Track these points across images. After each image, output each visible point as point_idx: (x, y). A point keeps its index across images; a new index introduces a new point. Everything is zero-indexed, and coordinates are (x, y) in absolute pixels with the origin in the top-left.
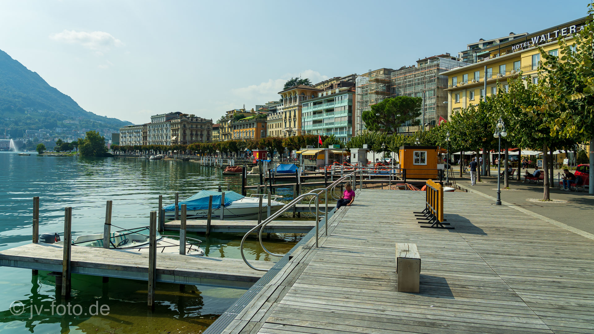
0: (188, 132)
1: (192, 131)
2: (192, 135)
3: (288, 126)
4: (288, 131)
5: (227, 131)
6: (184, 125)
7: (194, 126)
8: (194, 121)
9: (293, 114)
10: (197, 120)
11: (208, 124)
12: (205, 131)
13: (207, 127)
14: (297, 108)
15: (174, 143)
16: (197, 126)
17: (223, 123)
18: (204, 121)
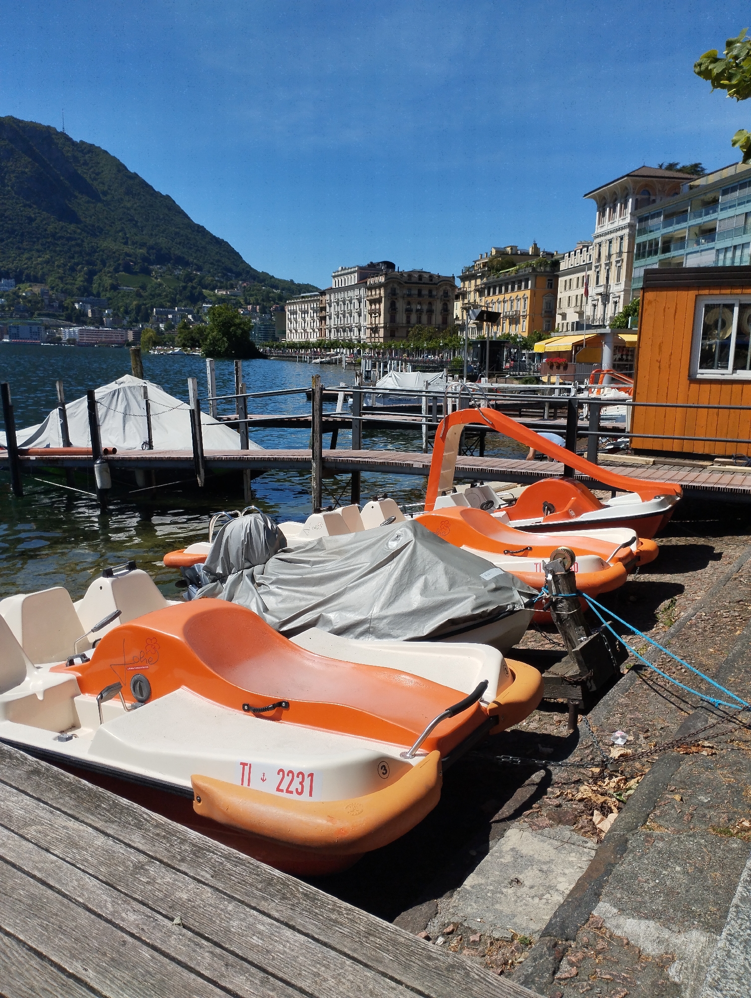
0: (401, 306)
1: (409, 304)
2: (409, 311)
3: (602, 281)
4: (601, 294)
5: (472, 299)
6: (393, 290)
7: (415, 292)
8: (413, 280)
9: (615, 248)
10: (420, 277)
11: (444, 287)
12: (438, 301)
13: (441, 293)
14: (626, 231)
15: (371, 329)
16: (420, 291)
17: (467, 283)
18: (435, 280)
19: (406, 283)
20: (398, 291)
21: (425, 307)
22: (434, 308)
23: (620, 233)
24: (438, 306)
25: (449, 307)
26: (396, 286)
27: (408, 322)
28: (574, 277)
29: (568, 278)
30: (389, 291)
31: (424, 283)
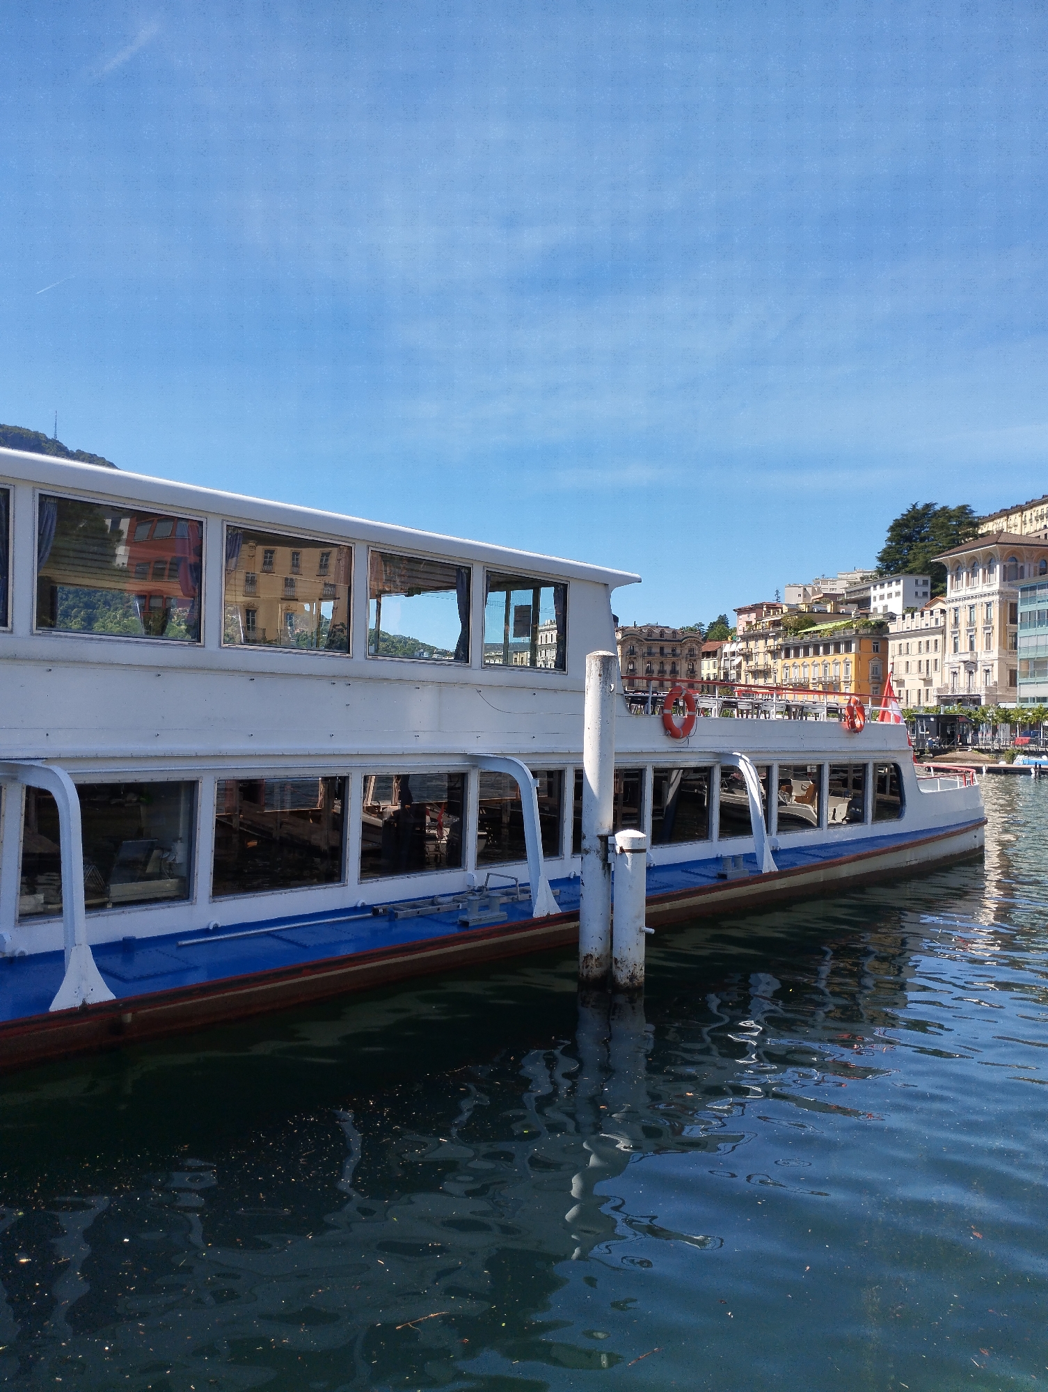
1: (649, 665)
2: (649, 673)
4: (963, 662)
5: (761, 662)
6: (632, 648)
7: (656, 650)
8: (654, 637)
9: (980, 615)
10: (662, 634)
11: (689, 645)
12: (684, 661)
13: (687, 652)
14: (997, 598)
16: (662, 649)
18: (679, 637)
19: (647, 640)
20: (636, 649)
21: (668, 668)
22: (678, 668)
23: (987, 599)
24: (683, 667)
25: (696, 668)
26: (634, 642)
28: (914, 642)
29: (903, 641)
30: (626, 650)
31: (666, 640)
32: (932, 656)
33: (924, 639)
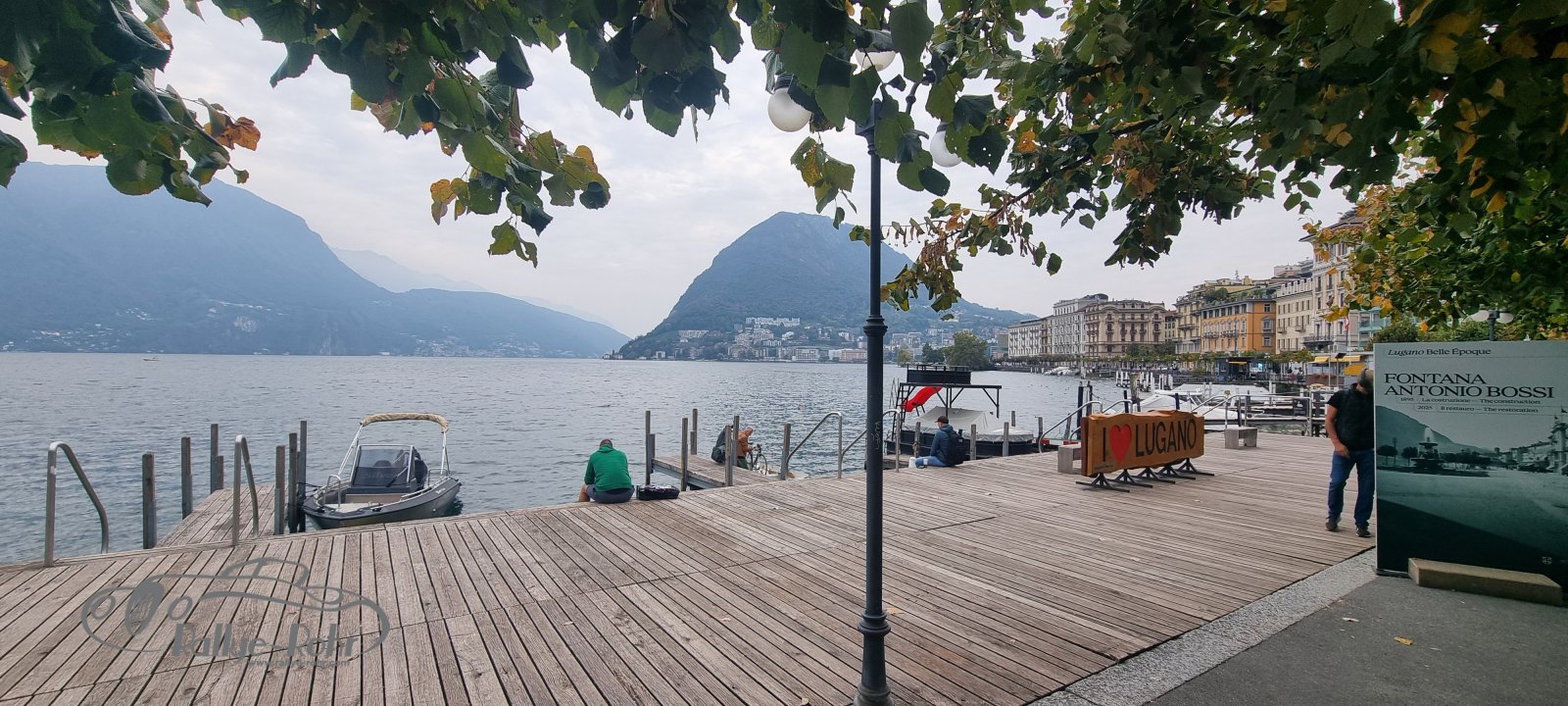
0: (1116, 328)
1: (1123, 326)
2: (1123, 332)
3: (1325, 306)
4: (1324, 316)
5: (1188, 322)
6: (1110, 315)
7: (1129, 317)
8: (1126, 307)
9: (1337, 276)
10: (1133, 305)
11: (1155, 312)
12: (1149, 323)
13: (1152, 317)
15: (1090, 346)
16: (1132, 316)
17: (1182, 309)
18: (1146, 307)
19: (1119, 310)
21: (1138, 329)
22: (1146, 328)
24: (1149, 328)
25: (1160, 327)
26: (1111, 313)
27: (1123, 340)
28: (1293, 302)
29: (1286, 303)
30: (1105, 317)
31: (1136, 309)
32: (1305, 313)
33: (1300, 300)
